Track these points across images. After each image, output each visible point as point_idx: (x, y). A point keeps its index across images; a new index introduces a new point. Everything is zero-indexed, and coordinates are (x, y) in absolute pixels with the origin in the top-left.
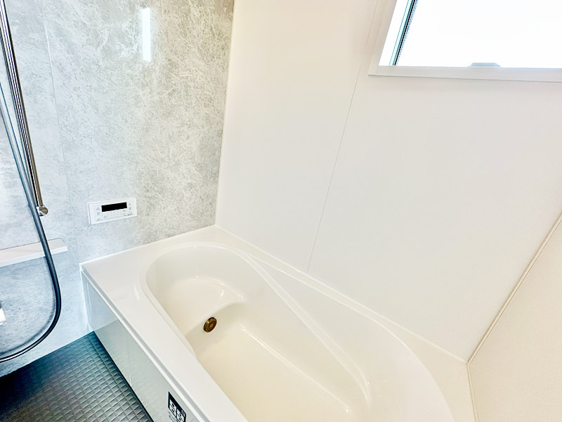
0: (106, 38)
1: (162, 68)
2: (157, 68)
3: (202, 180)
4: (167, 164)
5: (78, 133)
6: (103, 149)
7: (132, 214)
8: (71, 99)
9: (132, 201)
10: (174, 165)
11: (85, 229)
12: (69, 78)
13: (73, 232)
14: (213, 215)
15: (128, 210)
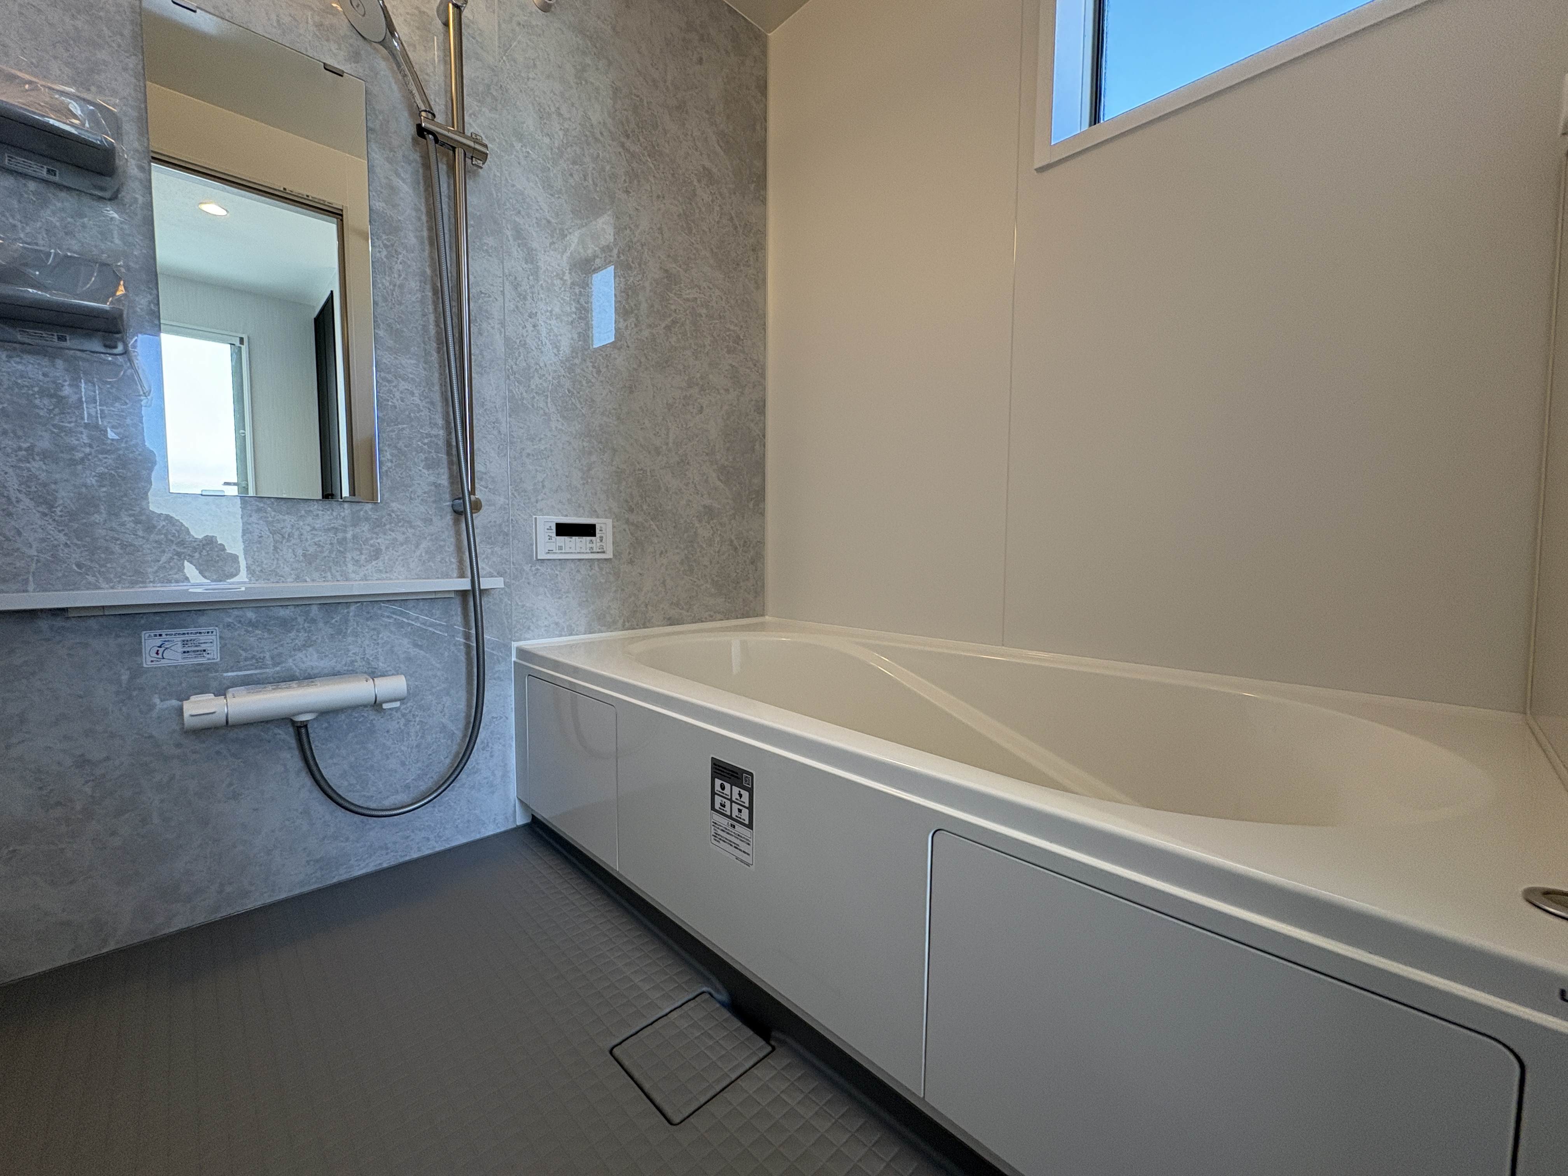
0: (576, 241)
1: (655, 285)
2: (647, 284)
3: (731, 502)
4: (665, 458)
5: (529, 387)
6: (563, 417)
7: (604, 552)
8: (524, 331)
9: (605, 526)
10: (678, 463)
11: (527, 568)
12: (525, 298)
13: (508, 571)
14: (759, 590)
15: (598, 540)
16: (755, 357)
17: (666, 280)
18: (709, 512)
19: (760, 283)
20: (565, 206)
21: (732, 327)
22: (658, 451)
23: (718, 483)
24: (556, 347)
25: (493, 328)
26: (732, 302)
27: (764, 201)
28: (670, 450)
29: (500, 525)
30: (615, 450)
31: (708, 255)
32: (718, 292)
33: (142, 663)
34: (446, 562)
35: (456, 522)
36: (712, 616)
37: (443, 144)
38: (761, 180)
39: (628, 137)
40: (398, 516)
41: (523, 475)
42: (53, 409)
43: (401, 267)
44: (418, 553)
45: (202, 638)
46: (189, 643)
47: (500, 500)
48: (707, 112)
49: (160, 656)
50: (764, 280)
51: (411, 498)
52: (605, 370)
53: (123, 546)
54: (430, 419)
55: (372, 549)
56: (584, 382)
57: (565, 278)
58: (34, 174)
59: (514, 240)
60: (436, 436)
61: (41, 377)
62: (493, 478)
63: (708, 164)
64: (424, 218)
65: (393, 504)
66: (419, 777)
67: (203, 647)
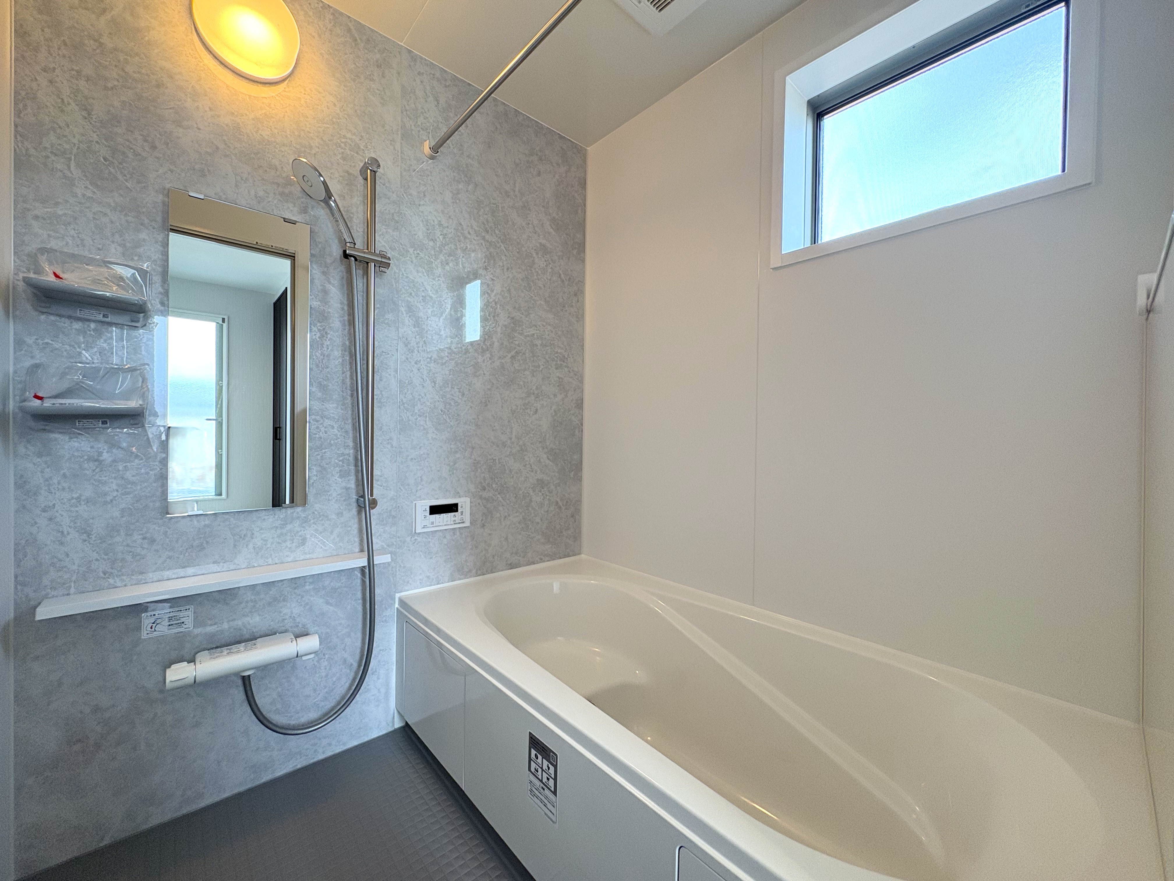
0: (449, 308)
1: (504, 329)
2: (499, 329)
3: (557, 474)
4: (509, 449)
5: (414, 411)
6: (437, 429)
7: (463, 522)
8: (411, 374)
9: (464, 503)
10: (519, 451)
11: (408, 539)
12: (413, 352)
13: (395, 543)
14: (577, 537)
15: (460, 514)
16: (576, 369)
17: (512, 325)
18: (541, 483)
19: (580, 317)
20: (442, 285)
21: (559, 351)
22: (504, 445)
23: (547, 462)
24: (434, 382)
25: (390, 375)
26: (560, 333)
27: (583, 261)
28: (513, 443)
29: (391, 511)
30: (473, 448)
31: (543, 303)
32: (549, 328)
33: (141, 636)
34: (352, 542)
35: (359, 512)
36: (541, 559)
37: (360, 261)
38: (581, 247)
39: (487, 232)
40: (319, 513)
41: (407, 475)
42: (95, 469)
43: (329, 343)
44: (332, 537)
45: (182, 614)
46: (173, 618)
47: (392, 493)
48: (543, 207)
49: (153, 630)
50: (583, 315)
51: (329, 500)
52: (467, 393)
53: (134, 556)
54: (345, 443)
55: (301, 538)
56: (453, 404)
57: (441, 334)
58: (93, 318)
59: (407, 314)
60: (348, 455)
61: (89, 449)
62: (386, 478)
63: (544, 242)
64: (346, 308)
65: (316, 505)
66: (326, 698)
67: (182, 620)
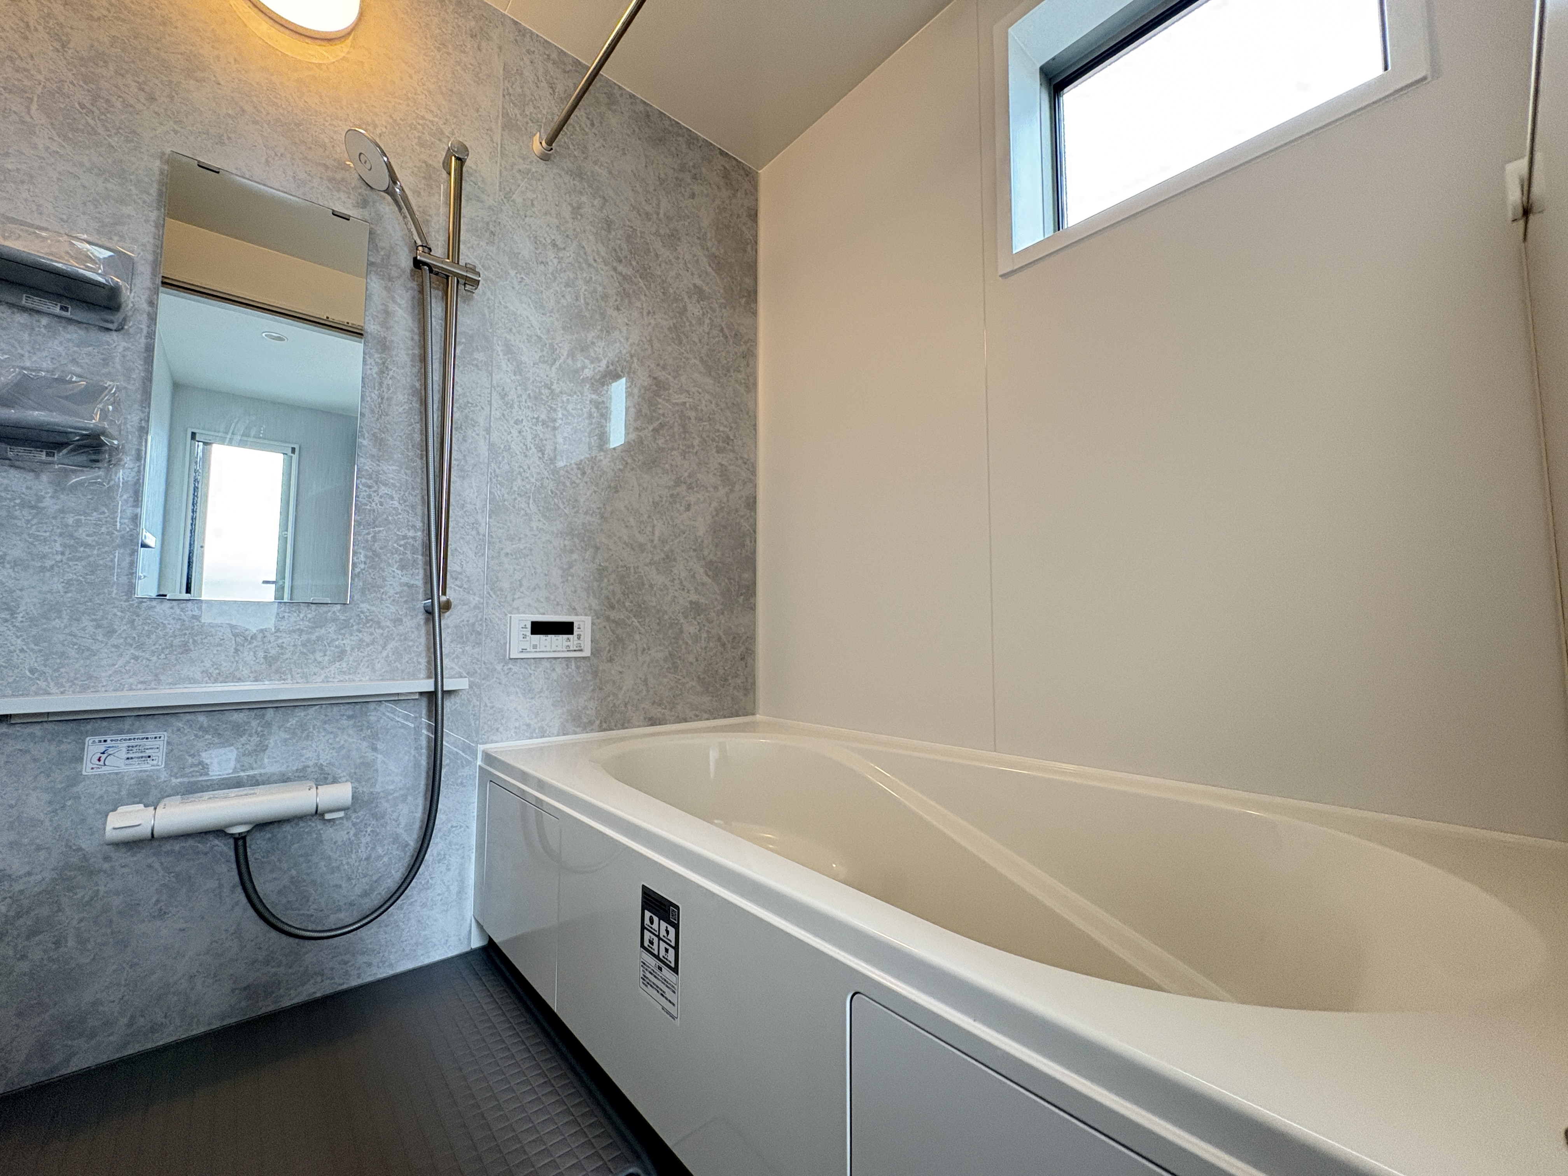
0: (565, 354)
1: (643, 392)
3: (719, 598)
4: (650, 556)
5: (511, 488)
6: (544, 516)
7: (581, 650)
8: (509, 437)
9: (583, 624)
10: (664, 559)
11: (499, 667)
12: (512, 407)
13: (479, 671)
14: (749, 687)
15: (576, 638)
16: (746, 456)
17: (654, 387)
18: (696, 608)
19: (751, 386)
20: (556, 323)
21: (722, 429)
22: (642, 548)
23: (706, 579)
24: (541, 451)
25: (478, 435)
26: (723, 405)
27: (755, 313)
28: (655, 547)
29: (473, 624)
30: (597, 548)
31: (697, 362)
32: (707, 397)
33: (81, 771)
34: (413, 662)
35: (427, 621)
36: (697, 716)
37: (437, 274)
38: (752, 295)
39: (621, 261)
40: (366, 617)
41: (500, 575)
43: (390, 382)
44: (384, 654)
45: (148, 744)
46: (134, 749)
47: (475, 600)
48: (699, 238)
49: (102, 763)
50: (755, 384)
51: (382, 599)
52: (590, 471)
53: (80, 651)
54: (408, 521)
55: (337, 650)
56: (568, 484)
57: (553, 387)
58: (49, 311)
59: (504, 355)
60: (414, 538)
62: (468, 577)
63: (698, 282)
64: (416, 338)
65: (362, 605)
66: (365, 894)
67: (148, 753)
